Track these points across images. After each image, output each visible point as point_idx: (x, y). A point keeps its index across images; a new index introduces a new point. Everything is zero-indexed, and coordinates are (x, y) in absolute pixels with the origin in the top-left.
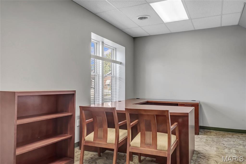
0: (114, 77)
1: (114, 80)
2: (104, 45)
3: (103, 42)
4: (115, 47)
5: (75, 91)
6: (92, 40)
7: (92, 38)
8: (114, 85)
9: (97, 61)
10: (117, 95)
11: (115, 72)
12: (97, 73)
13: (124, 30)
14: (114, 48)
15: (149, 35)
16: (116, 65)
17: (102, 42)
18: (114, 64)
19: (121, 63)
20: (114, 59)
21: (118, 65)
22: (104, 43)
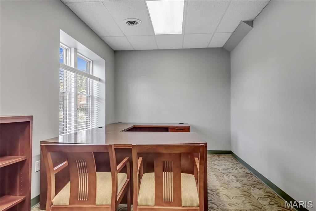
0: (90, 97)
1: (90, 101)
2: (78, 53)
3: (76, 50)
4: (92, 60)
5: (32, 116)
6: (60, 44)
7: (60, 41)
8: (90, 107)
9: (67, 72)
10: (95, 119)
11: (91, 90)
12: (68, 90)
13: (103, 39)
14: (90, 60)
15: (133, 49)
16: (93, 81)
17: (75, 48)
18: (90, 79)
19: (100, 80)
20: (91, 73)
21: (96, 82)
22: (78, 51)
